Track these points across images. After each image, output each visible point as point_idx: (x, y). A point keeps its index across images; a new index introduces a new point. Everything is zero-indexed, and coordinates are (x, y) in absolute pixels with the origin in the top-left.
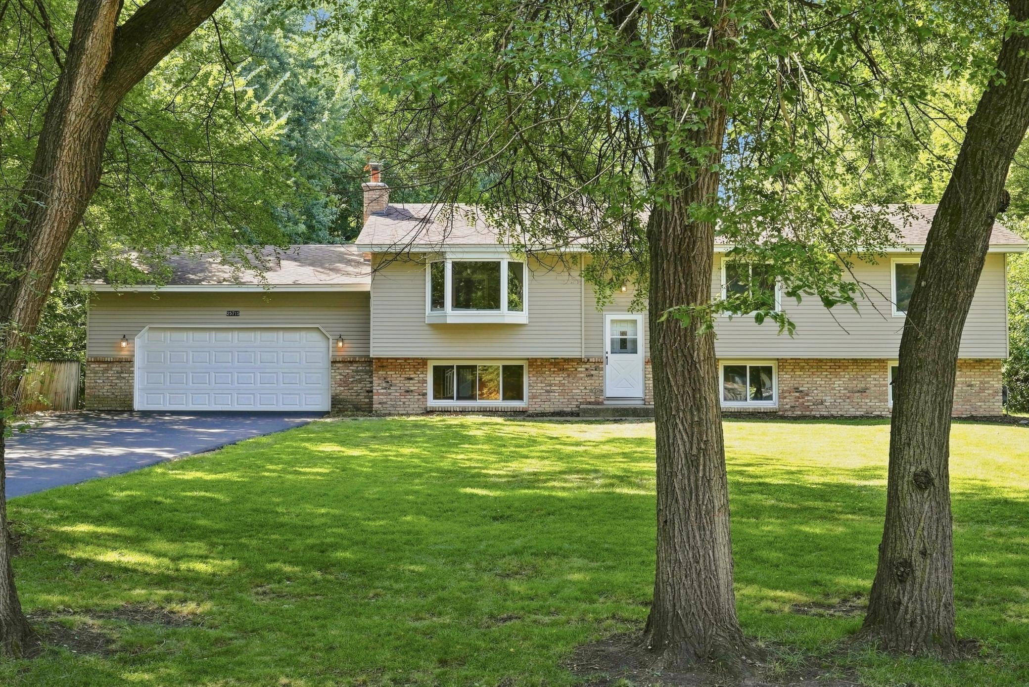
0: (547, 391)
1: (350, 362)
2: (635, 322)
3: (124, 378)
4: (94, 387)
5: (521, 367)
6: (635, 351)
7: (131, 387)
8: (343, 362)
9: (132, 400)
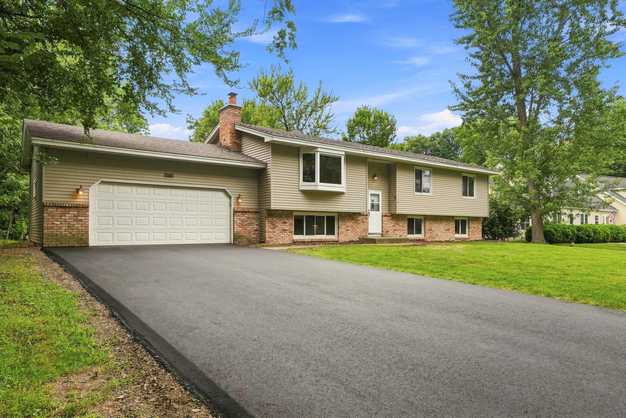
0: (347, 230)
1: (245, 212)
2: (378, 195)
3: (81, 220)
4: (52, 228)
5: (334, 217)
6: (379, 211)
7: (87, 227)
8: (242, 212)
9: (87, 238)
